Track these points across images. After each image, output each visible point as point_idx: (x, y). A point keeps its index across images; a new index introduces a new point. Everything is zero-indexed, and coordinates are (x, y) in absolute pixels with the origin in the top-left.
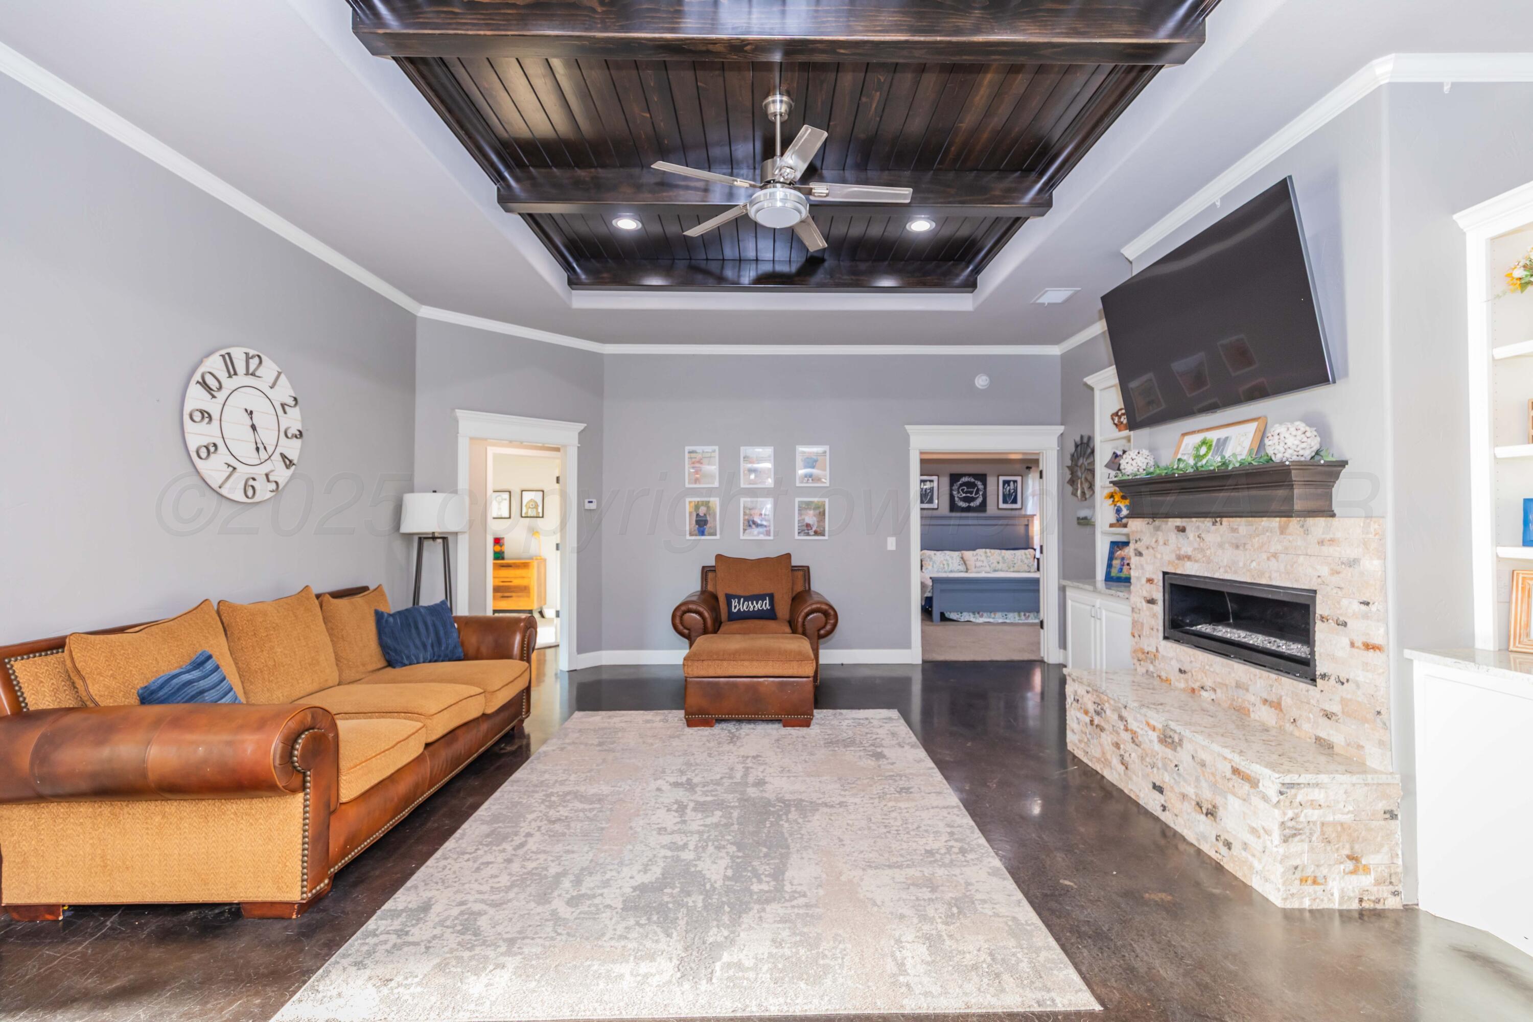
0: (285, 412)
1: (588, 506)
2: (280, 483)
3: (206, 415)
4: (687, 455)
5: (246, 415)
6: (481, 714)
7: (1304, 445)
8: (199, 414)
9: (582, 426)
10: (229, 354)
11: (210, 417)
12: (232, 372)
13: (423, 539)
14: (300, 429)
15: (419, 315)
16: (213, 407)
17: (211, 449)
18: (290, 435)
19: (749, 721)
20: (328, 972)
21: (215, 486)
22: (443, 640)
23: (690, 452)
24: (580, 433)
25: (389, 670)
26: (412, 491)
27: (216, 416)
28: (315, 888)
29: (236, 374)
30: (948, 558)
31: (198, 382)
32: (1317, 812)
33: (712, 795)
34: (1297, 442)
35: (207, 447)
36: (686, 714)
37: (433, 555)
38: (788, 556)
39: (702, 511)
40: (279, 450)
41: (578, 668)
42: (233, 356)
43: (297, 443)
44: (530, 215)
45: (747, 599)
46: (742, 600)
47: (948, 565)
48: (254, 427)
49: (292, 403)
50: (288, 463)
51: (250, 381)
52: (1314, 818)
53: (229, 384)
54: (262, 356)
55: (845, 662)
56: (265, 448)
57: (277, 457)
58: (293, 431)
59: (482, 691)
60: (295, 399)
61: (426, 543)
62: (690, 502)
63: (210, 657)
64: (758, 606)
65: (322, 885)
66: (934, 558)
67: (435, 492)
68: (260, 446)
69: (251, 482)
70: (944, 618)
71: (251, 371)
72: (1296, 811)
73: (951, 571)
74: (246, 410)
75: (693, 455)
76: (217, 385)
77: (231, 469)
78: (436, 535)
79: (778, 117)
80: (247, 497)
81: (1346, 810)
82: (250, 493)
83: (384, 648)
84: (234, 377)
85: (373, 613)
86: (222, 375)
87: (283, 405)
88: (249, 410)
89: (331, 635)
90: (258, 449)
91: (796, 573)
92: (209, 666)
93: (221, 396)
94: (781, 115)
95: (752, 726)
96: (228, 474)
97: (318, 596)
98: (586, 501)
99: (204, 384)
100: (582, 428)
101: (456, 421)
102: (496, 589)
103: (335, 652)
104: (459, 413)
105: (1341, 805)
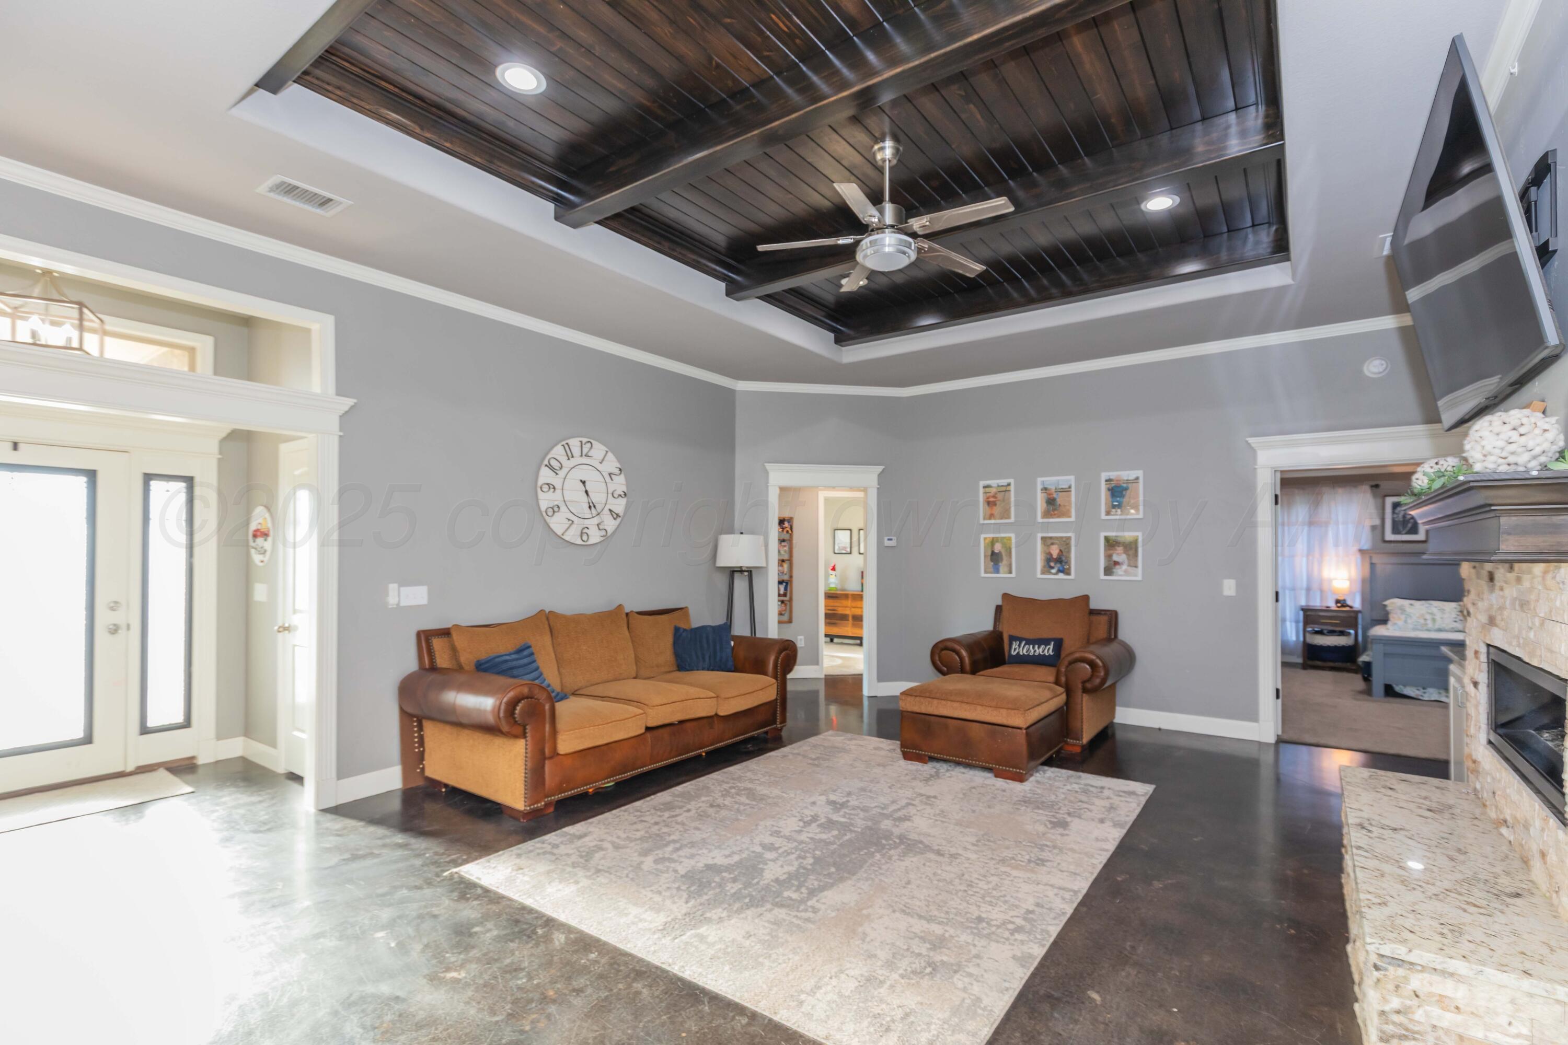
0: (612, 479)
1: (887, 543)
2: (608, 531)
3: (551, 487)
4: (981, 490)
5: (581, 484)
6: (713, 713)
7: (1512, 448)
8: (547, 486)
9: (880, 468)
10: (567, 444)
11: (554, 488)
12: (570, 454)
13: (733, 572)
14: (626, 491)
15: (737, 389)
16: (556, 481)
17: (555, 509)
18: (616, 496)
19: (958, 764)
20: (503, 854)
21: (559, 533)
22: (718, 654)
23: (984, 487)
24: (879, 475)
25: (678, 672)
26: (731, 531)
27: (558, 486)
28: (534, 804)
29: (573, 457)
30: (1435, 610)
31: (546, 465)
32: (1448, 1015)
33: (849, 818)
34: (1501, 444)
35: (552, 508)
36: (902, 746)
37: (740, 584)
38: (1086, 598)
39: (998, 548)
40: (608, 507)
41: (879, 694)
42: (570, 444)
43: (623, 501)
44: (768, 296)
45: (1029, 642)
46: (1024, 643)
47: (1434, 620)
48: (586, 492)
49: (617, 471)
50: (615, 516)
51: (585, 460)
52: (1444, 1024)
53: (567, 464)
54: (592, 441)
55: (1164, 727)
56: (594, 506)
57: (606, 511)
58: (619, 491)
59: (714, 695)
60: (620, 470)
61: (737, 575)
62: (985, 539)
63: (529, 647)
64: (1039, 650)
65: (539, 805)
66: (1409, 610)
67: (742, 533)
68: (591, 504)
69: (586, 530)
70: (1390, 691)
71: (584, 453)
72: (1408, 1002)
73: (1440, 630)
74: (581, 481)
75: (987, 490)
76: (559, 465)
77: (570, 522)
78: (744, 569)
79: (887, 162)
80: (584, 541)
81: (1513, 1030)
82: (585, 538)
83: (677, 655)
84: (571, 459)
85: (672, 628)
86: (563, 459)
87: (610, 474)
88: (583, 480)
89: (633, 642)
90: (590, 507)
91: (1095, 618)
92: (526, 653)
93: (562, 473)
94: (890, 161)
95: (963, 770)
96: (567, 526)
97: (627, 614)
98: (886, 538)
99: (550, 466)
100: (881, 470)
101: (766, 473)
102: (827, 616)
103: (635, 654)
104: (768, 466)
105: (1503, 1020)
